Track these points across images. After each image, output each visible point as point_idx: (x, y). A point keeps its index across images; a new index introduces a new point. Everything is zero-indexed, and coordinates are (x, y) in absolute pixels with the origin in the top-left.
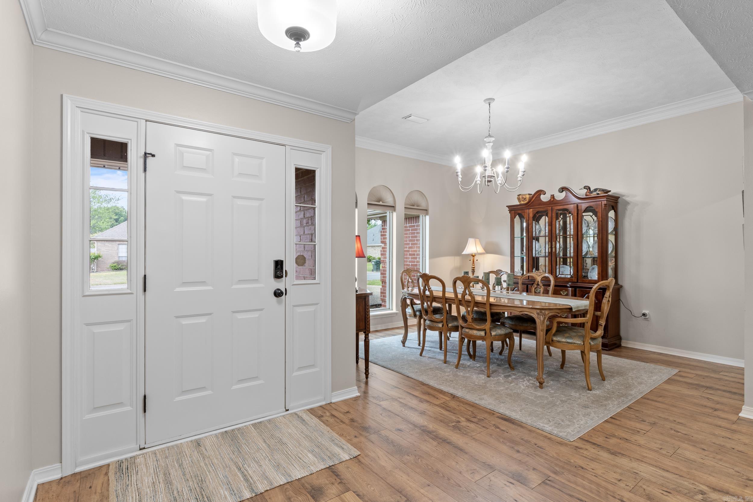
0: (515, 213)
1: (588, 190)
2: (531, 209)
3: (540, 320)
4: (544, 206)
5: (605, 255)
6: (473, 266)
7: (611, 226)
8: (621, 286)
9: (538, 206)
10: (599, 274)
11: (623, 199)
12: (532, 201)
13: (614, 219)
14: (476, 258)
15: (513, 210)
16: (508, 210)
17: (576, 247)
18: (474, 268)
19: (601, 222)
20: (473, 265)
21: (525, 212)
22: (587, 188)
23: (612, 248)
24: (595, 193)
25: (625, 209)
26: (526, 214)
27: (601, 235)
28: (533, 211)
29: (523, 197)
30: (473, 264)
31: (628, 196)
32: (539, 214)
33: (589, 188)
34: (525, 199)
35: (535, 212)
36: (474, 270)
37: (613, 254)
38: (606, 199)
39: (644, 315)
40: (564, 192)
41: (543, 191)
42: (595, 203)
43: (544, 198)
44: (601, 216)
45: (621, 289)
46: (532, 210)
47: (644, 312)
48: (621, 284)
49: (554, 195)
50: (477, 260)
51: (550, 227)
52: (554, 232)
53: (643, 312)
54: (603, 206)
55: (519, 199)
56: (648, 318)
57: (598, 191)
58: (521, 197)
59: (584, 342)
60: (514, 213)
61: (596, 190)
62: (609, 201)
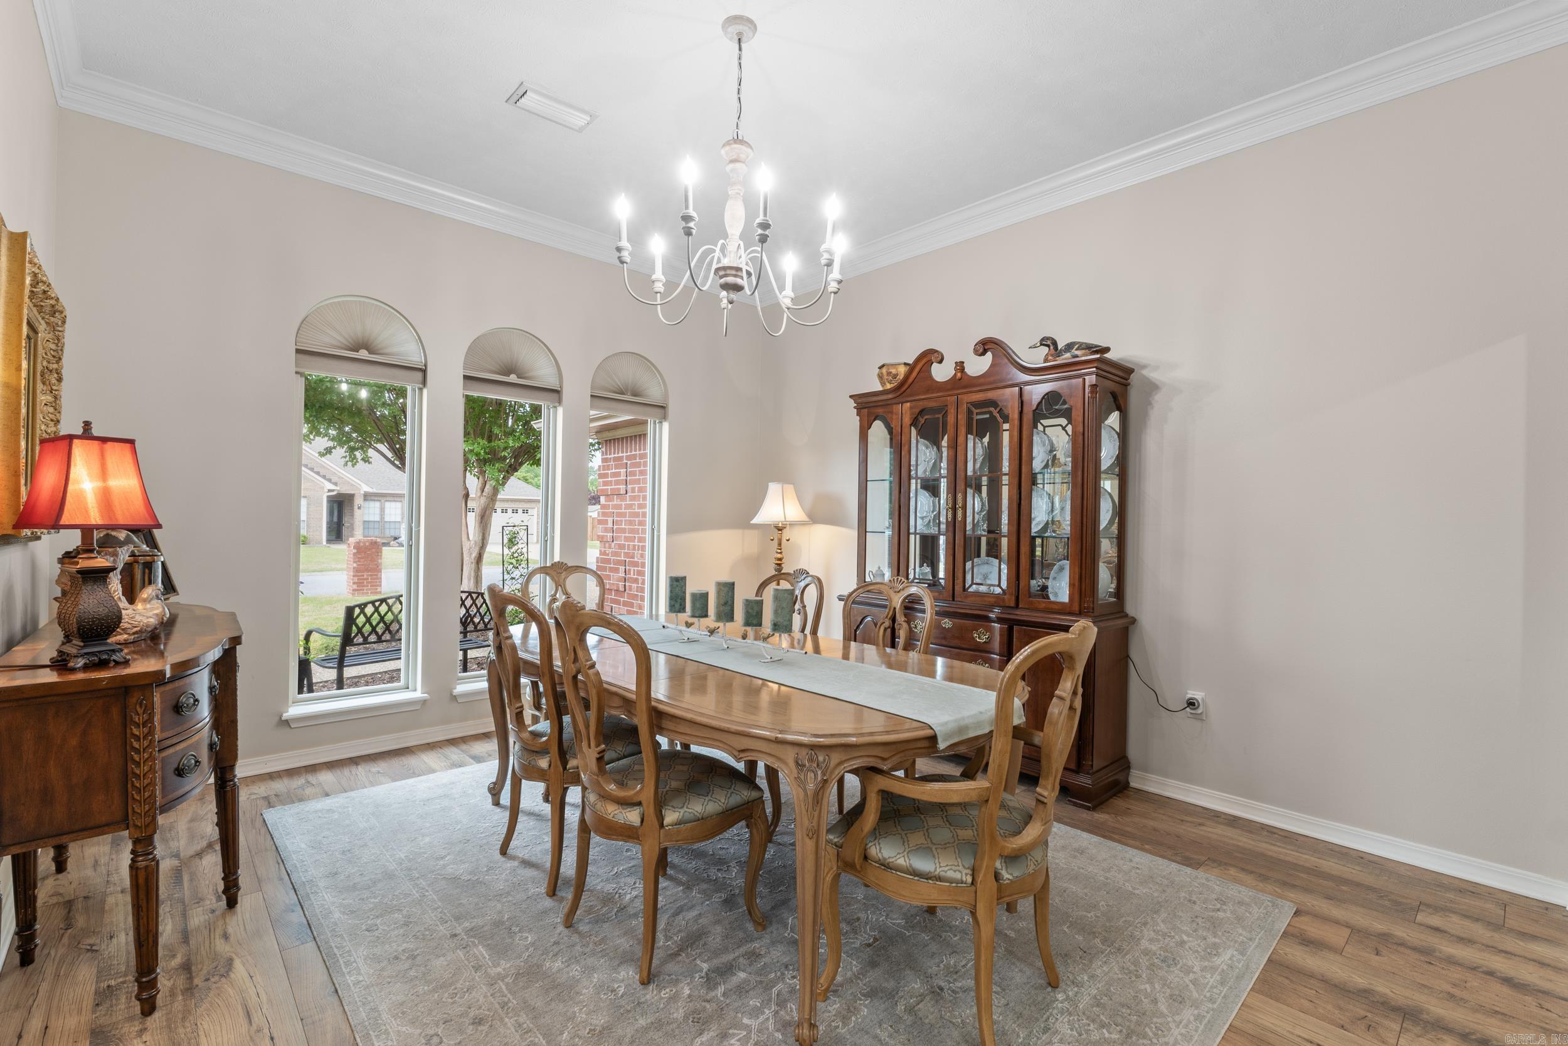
0: (869, 414)
1: (1052, 348)
2: (907, 402)
3: (805, 790)
4: (939, 394)
5: (1089, 532)
6: (779, 556)
7: (1108, 452)
8: (1134, 621)
9: (925, 393)
10: (1072, 585)
11: (1144, 376)
12: (910, 381)
13: (1117, 432)
14: (786, 534)
15: (865, 408)
16: (855, 407)
17: (1015, 506)
18: (780, 559)
19: (1081, 437)
20: (777, 552)
21: (892, 412)
22: (1049, 343)
23: (1111, 512)
24: (1068, 355)
25: (1147, 404)
26: (894, 417)
27: (1080, 473)
28: (911, 408)
29: (891, 373)
30: (779, 551)
31: (1156, 368)
32: (926, 417)
33: (1055, 343)
34: (895, 376)
35: (917, 411)
36: (779, 565)
37: (1115, 529)
38: (1094, 369)
39: (1191, 704)
40: (989, 355)
41: (936, 351)
42: (1066, 382)
43: (941, 373)
44: (1081, 419)
45: (1131, 628)
46: (908, 404)
47: (1191, 694)
48: (1133, 616)
49: (963, 363)
50: (788, 540)
51: (952, 453)
52: (960, 465)
53: (1189, 696)
54: (1087, 390)
55: (880, 377)
56: (1201, 713)
57: (1076, 350)
58: (884, 370)
59: (974, 872)
60: (866, 413)
61: (1069, 347)
62: (1104, 377)
